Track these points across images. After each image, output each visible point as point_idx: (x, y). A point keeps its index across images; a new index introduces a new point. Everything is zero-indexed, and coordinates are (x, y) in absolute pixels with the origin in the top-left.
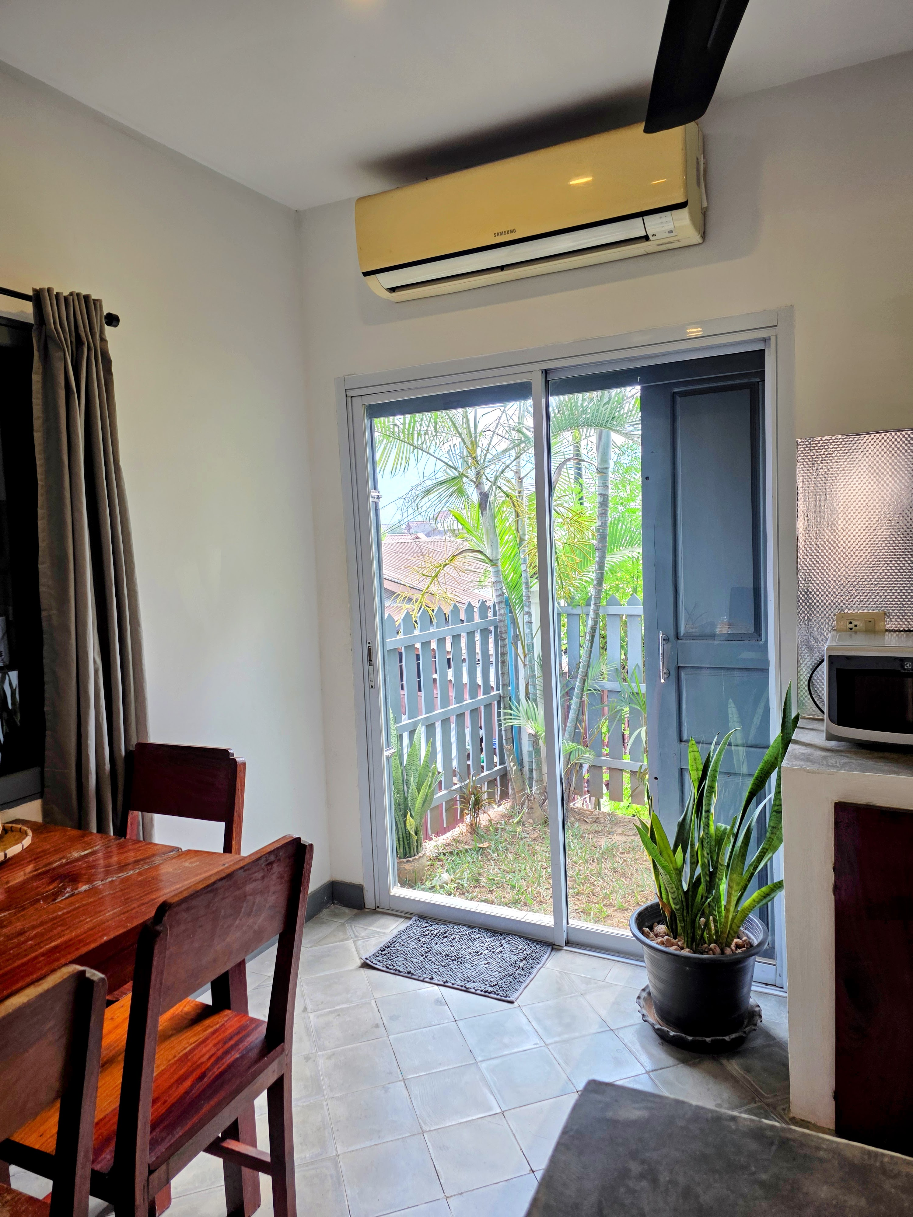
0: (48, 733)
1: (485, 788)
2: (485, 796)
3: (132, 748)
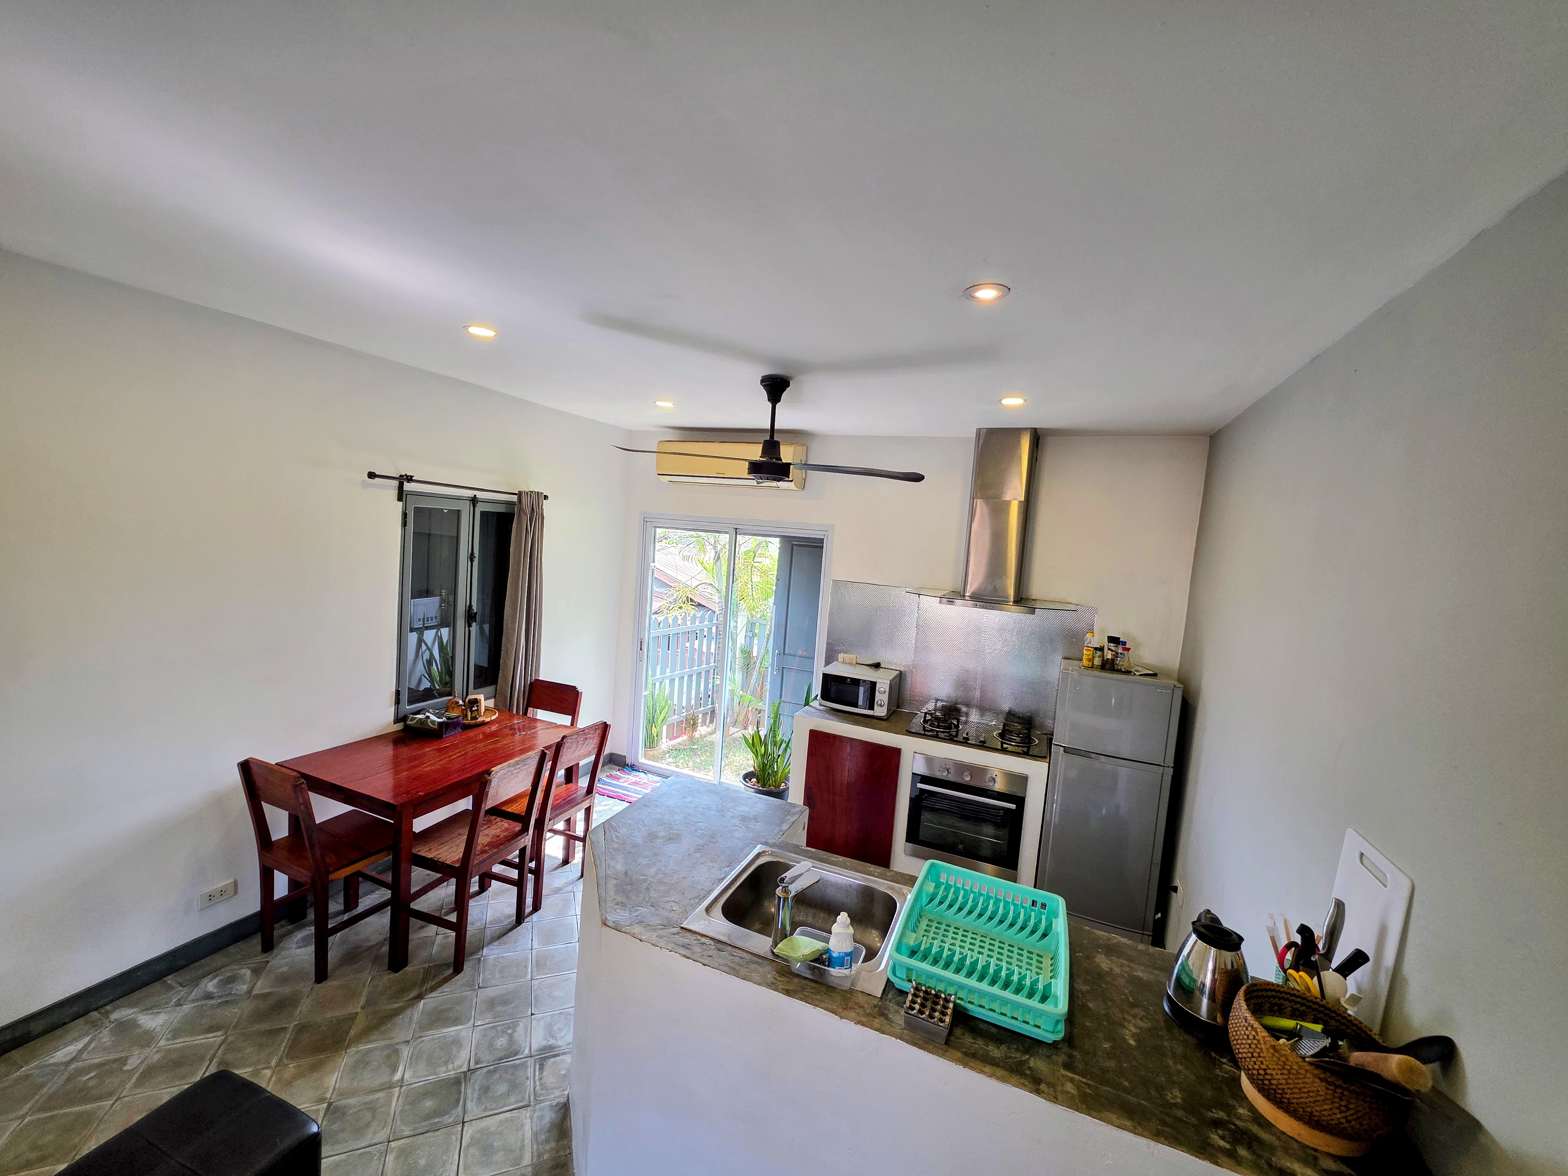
0: (500, 671)
1: (700, 716)
2: (700, 721)
3: (533, 681)
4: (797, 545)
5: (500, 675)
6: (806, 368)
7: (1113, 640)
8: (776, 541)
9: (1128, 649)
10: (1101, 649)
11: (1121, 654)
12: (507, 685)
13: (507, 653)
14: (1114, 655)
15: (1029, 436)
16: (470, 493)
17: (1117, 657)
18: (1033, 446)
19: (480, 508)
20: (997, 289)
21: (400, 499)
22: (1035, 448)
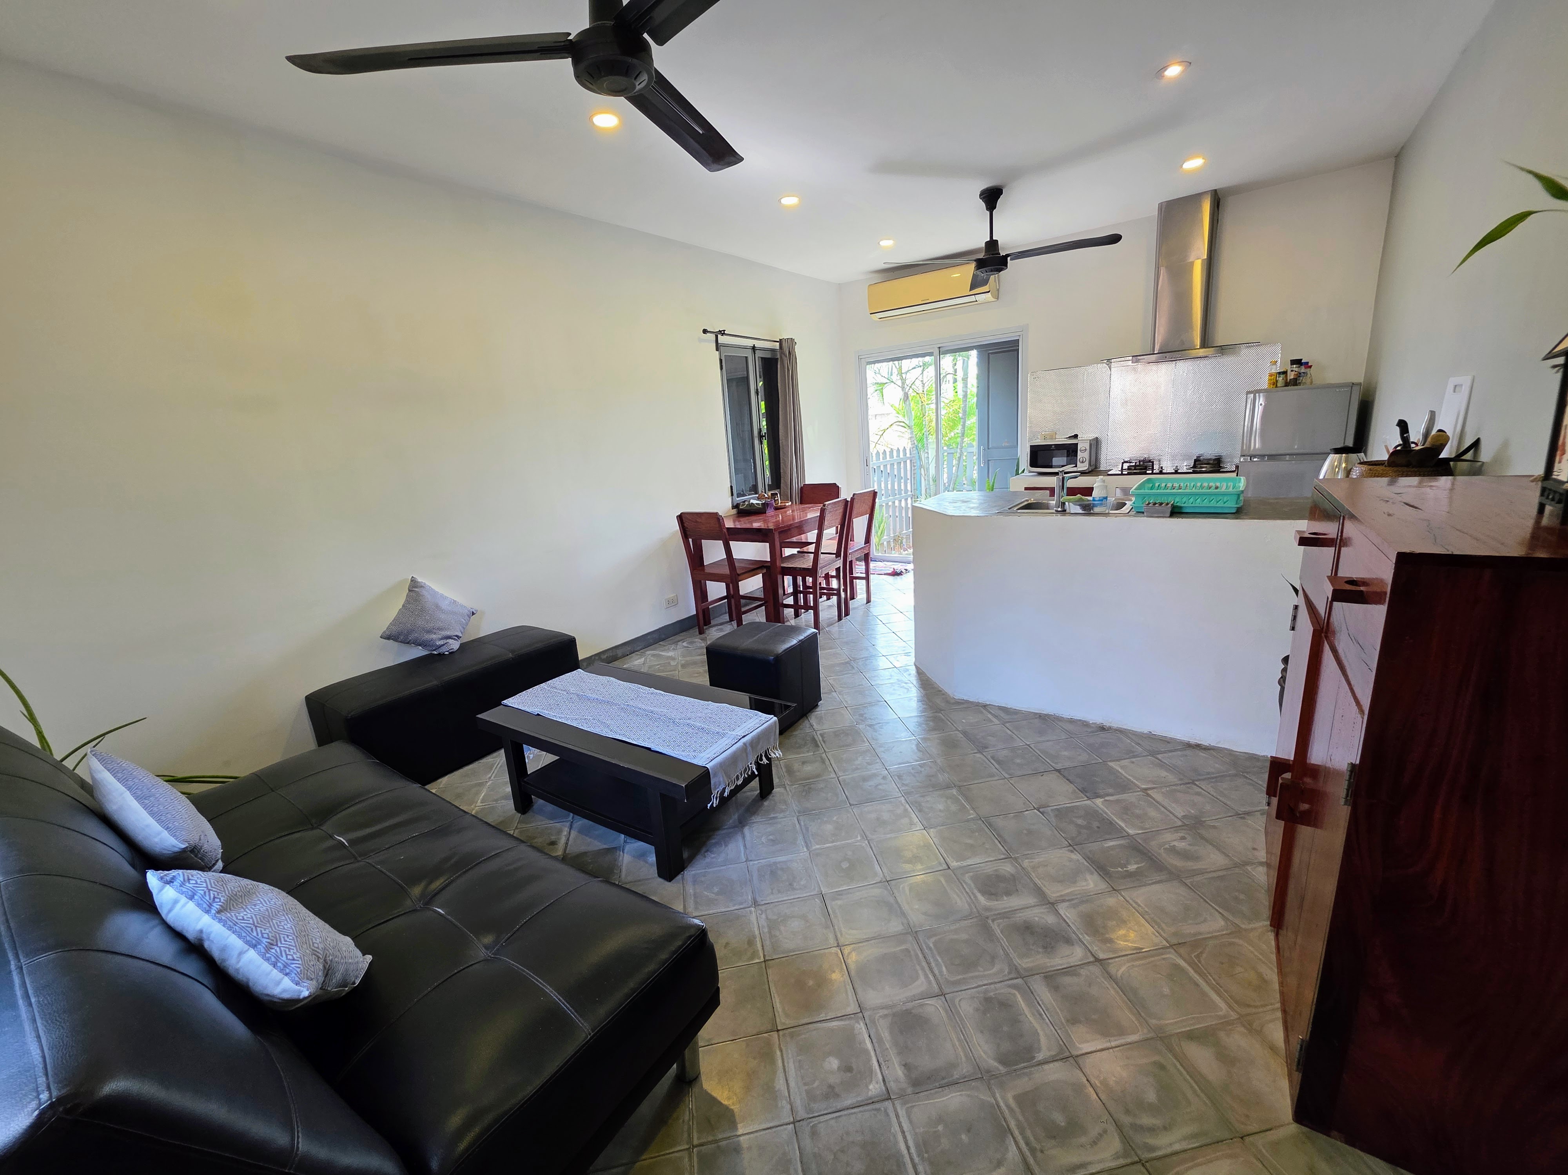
0: (782, 478)
3: (802, 486)
4: (992, 353)
5: (782, 481)
6: (1018, 173)
7: (1298, 362)
8: (974, 353)
9: (1310, 367)
10: (1285, 373)
11: (1304, 373)
12: (787, 487)
13: (785, 465)
14: (1297, 375)
15: (1209, 199)
16: (750, 343)
17: (1300, 377)
18: (1214, 207)
19: (759, 354)
20: (1180, 65)
21: (717, 350)
22: (1216, 208)
